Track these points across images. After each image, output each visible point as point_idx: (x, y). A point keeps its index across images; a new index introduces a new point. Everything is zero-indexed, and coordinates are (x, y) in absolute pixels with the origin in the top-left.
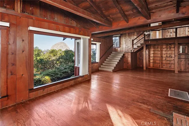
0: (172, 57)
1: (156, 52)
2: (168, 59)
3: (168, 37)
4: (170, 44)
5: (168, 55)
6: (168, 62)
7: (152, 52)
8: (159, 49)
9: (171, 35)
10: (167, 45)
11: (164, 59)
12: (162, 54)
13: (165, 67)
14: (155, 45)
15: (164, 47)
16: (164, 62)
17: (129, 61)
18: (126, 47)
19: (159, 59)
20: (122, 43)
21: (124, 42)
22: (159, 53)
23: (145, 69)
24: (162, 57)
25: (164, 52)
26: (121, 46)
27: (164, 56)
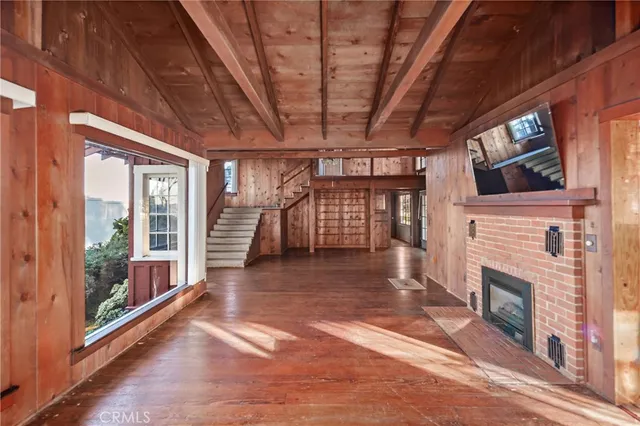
0: (360, 219)
1: (331, 208)
2: (354, 223)
3: (354, 174)
4: (357, 191)
5: (354, 215)
6: (354, 231)
7: (322, 209)
8: (337, 201)
9: (359, 169)
10: (352, 191)
11: (346, 223)
12: (341, 212)
13: (347, 243)
14: (328, 191)
15: (346, 195)
16: (346, 230)
17: (274, 234)
18: (259, 193)
19: (336, 224)
20: (243, 180)
21: (251, 179)
22: (337, 209)
23: (312, 251)
24: (342, 219)
25: (346, 208)
26: (243, 189)
27: (346, 216)
